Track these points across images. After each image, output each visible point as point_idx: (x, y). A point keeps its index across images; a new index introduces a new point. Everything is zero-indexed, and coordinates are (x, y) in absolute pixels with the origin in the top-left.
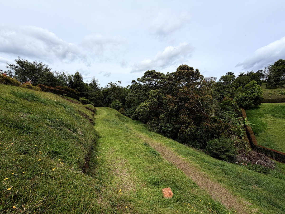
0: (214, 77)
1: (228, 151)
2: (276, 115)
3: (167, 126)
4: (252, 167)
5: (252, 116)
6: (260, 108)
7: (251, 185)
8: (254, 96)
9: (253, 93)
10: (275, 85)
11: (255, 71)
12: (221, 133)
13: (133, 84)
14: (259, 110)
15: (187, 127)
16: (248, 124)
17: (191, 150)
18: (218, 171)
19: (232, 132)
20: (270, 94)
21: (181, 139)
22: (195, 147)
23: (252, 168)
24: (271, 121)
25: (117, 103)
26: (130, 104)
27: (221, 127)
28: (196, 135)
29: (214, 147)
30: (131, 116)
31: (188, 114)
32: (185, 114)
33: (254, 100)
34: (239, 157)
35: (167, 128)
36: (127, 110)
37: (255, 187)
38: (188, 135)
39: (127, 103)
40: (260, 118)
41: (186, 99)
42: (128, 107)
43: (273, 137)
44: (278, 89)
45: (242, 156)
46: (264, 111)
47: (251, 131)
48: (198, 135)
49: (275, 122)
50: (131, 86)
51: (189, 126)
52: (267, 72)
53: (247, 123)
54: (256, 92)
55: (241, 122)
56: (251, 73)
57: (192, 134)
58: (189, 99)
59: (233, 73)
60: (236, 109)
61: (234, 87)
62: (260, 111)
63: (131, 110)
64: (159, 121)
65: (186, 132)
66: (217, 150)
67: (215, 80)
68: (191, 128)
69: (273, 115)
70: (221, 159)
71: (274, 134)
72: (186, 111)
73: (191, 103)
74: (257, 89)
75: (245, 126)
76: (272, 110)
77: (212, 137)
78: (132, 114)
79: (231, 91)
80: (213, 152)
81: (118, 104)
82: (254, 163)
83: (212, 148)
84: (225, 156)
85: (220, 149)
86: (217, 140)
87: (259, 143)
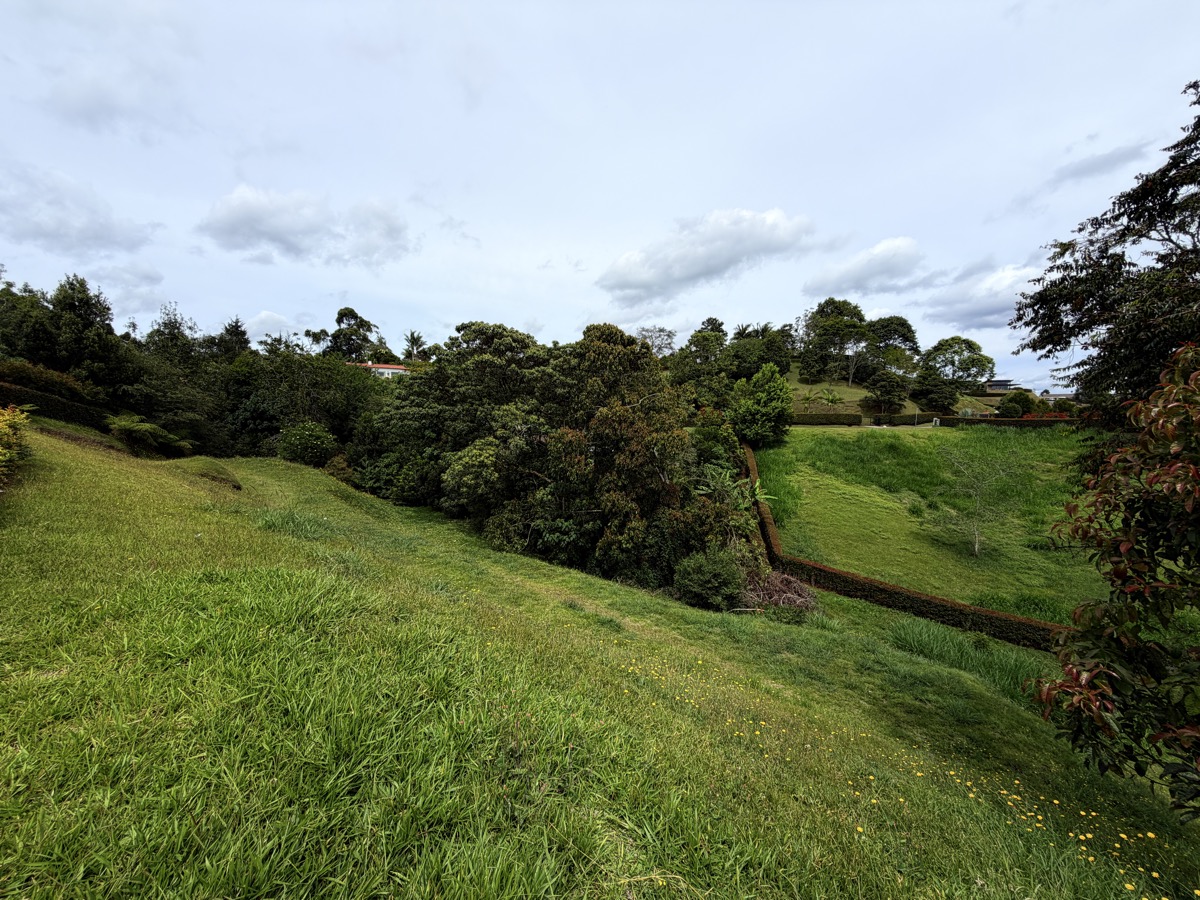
1: (725, 583)
2: (818, 463)
3: (557, 529)
4: (774, 613)
5: (769, 468)
6: (786, 442)
7: (779, 653)
8: (773, 410)
9: (772, 400)
10: (819, 372)
11: (776, 326)
12: (707, 534)
13: (343, 326)
14: (784, 450)
15: (621, 529)
16: (763, 497)
17: (642, 596)
19: (730, 530)
20: (808, 399)
21: (599, 564)
22: (642, 583)
23: (774, 617)
24: (809, 481)
25: (310, 435)
27: (708, 517)
28: (646, 547)
29: (695, 577)
31: (624, 488)
32: (616, 485)
33: (774, 421)
34: (751, 596)
35: (558, 534)
36: (364, 468)
37: (786, 655)
38: (627, 551)
39: (363, 434)
40: (787, 474)
42: (369, 450)
43: (812, 527)
44: (825, 386)
45: (751, 590)
46: (794, 452)
47: (769, 518)
48: (651, 546)
49: (816, 484)
51: (630, 525)
52: (801, 332)
53: (761, 497)
54: (779, 399)
55: (747, 493)
56: (765, 329)
57: (636, 547)
59: (722, 324)
60: (733, 452)
61: (723, 374)
62: (786, 453)
63: (387, 466)
64: (528, 513)
65: (620, 542)
66: (700, 585)
67: (669, 341)
68: (634, 529)
69: (813, 465)
70: (717, 609)
71: (813, 520)
72: (619, 477)
73: (632, 454)
74: (781, 390)
75: (756, 503)
76: (811, 452)
77: (688, 550)
78: (389, 483)
79: (715, 385)
80: (691, 592)
81: (318, 438)
82: (776, 605)
83: (689, 580)
84: (720, 598)
85: (709, 582)
86: (700, 558)
87: (784, 547)
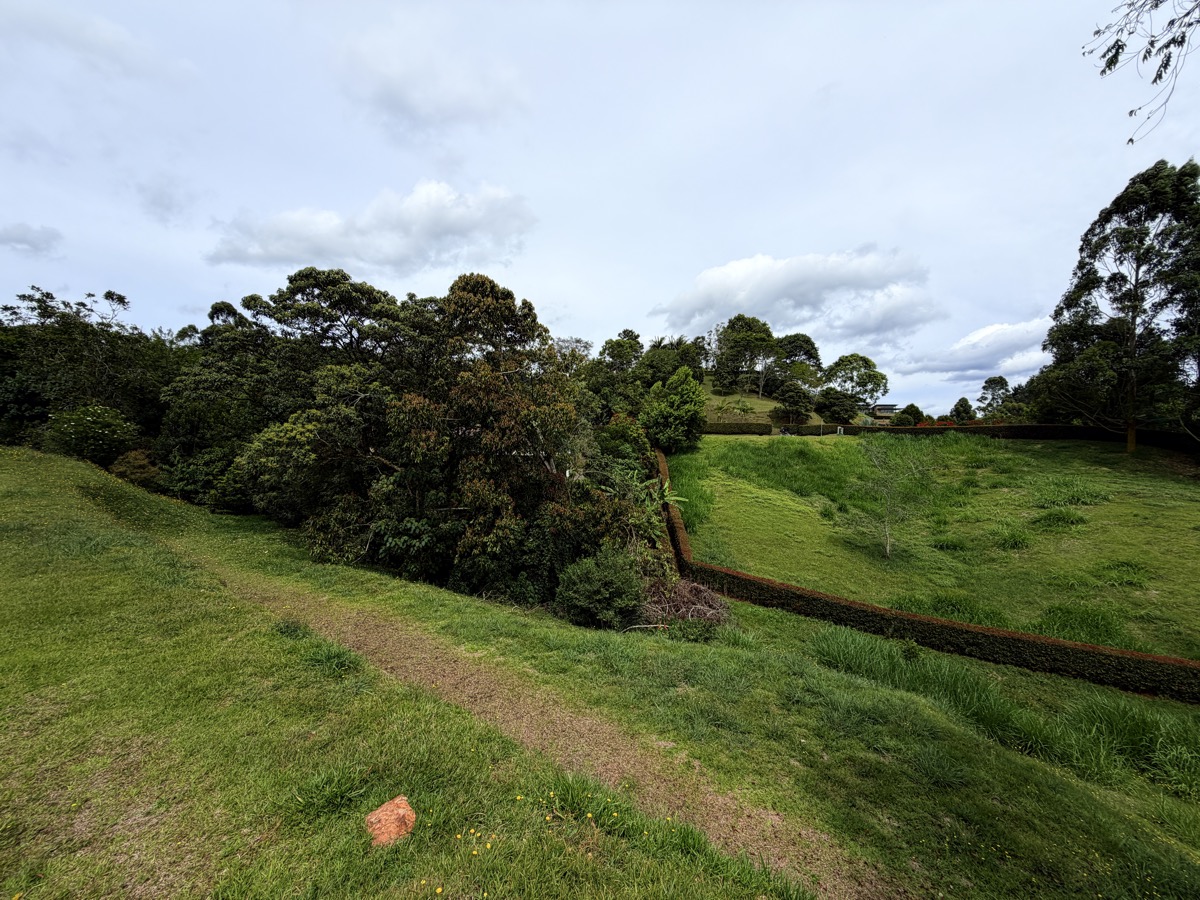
0: (585, 339)
1: (619, 594)
2: (731, 468)
3: (406, 532)
4: (680, 629)
5: (681, 473)
6: (700, 448)
7: (674, 686)
8: (686, 413)
9: (685, 403)
10: (731, 383)
11: (689, 339)
12: (602, 535)
13: (218, 322)
14: (698, 456)
15: (489, 528)
16: (673, 498)
17: (503, 614)
18: (589, 669)
19: (630, 531)
20: (721, 408)
21: (466, 577)
22: (519, 599)
23: (679, 634)
24: (722, 485)
25: (94, 422)
26: (194, 429)
27: (603, 515)
28: (525, 553)
29: (580, 587)
30: (205, 493)
31: (493, 475)
32: (484, 473)
33: (687, 425)
34: (649, 608)
35: (406, 538)
36: (172, 465)
37: (683, 689)
38: (494, 556)
39: (175, 423)
40: (699, 478)
41: (486, 416)
42: (183, 444)
43: (725, 532)
44: (737, 397)
45: (655, 603)
46: (707, 458)
47: (679, 522)
48: (532, 551)
49: (729, 488)
50: (206, 334)
51: (498, 523)
52: (714, 346)
53: (671, 498)
54: (691, 401)
55: (655, 495)
56: (680, 342)
57: (508, 550)
58: (498, 415)
59: (638, 336)
60: (643, 454)
61: (638, 382)
62: (700, 458)
63: (206, 464)
64: (367, 511)
65: (485, 545)
66: (589, 597)
67: (586, 352)
68: (502, 528)
69: (726, 470)
70: (599, 625)
71: (726, 524)
72: (487, 462)
73: (503, 431)
74: (694, 393)
75: (666, 506)
76: (724, 457)
77: (578, 553)
78: (208, 485)
80: (577, 607)
81: (109, 425)
82: (683, 618)
83: (575, 592)
84: (611, 613)
85: (598, 592)
86: (588, 563)
87: (695, 554)
